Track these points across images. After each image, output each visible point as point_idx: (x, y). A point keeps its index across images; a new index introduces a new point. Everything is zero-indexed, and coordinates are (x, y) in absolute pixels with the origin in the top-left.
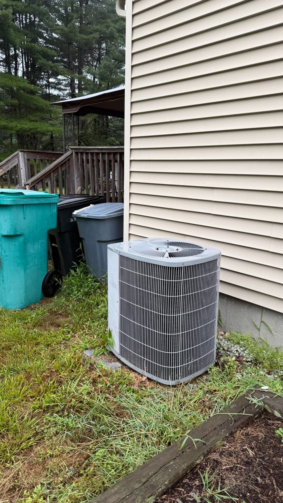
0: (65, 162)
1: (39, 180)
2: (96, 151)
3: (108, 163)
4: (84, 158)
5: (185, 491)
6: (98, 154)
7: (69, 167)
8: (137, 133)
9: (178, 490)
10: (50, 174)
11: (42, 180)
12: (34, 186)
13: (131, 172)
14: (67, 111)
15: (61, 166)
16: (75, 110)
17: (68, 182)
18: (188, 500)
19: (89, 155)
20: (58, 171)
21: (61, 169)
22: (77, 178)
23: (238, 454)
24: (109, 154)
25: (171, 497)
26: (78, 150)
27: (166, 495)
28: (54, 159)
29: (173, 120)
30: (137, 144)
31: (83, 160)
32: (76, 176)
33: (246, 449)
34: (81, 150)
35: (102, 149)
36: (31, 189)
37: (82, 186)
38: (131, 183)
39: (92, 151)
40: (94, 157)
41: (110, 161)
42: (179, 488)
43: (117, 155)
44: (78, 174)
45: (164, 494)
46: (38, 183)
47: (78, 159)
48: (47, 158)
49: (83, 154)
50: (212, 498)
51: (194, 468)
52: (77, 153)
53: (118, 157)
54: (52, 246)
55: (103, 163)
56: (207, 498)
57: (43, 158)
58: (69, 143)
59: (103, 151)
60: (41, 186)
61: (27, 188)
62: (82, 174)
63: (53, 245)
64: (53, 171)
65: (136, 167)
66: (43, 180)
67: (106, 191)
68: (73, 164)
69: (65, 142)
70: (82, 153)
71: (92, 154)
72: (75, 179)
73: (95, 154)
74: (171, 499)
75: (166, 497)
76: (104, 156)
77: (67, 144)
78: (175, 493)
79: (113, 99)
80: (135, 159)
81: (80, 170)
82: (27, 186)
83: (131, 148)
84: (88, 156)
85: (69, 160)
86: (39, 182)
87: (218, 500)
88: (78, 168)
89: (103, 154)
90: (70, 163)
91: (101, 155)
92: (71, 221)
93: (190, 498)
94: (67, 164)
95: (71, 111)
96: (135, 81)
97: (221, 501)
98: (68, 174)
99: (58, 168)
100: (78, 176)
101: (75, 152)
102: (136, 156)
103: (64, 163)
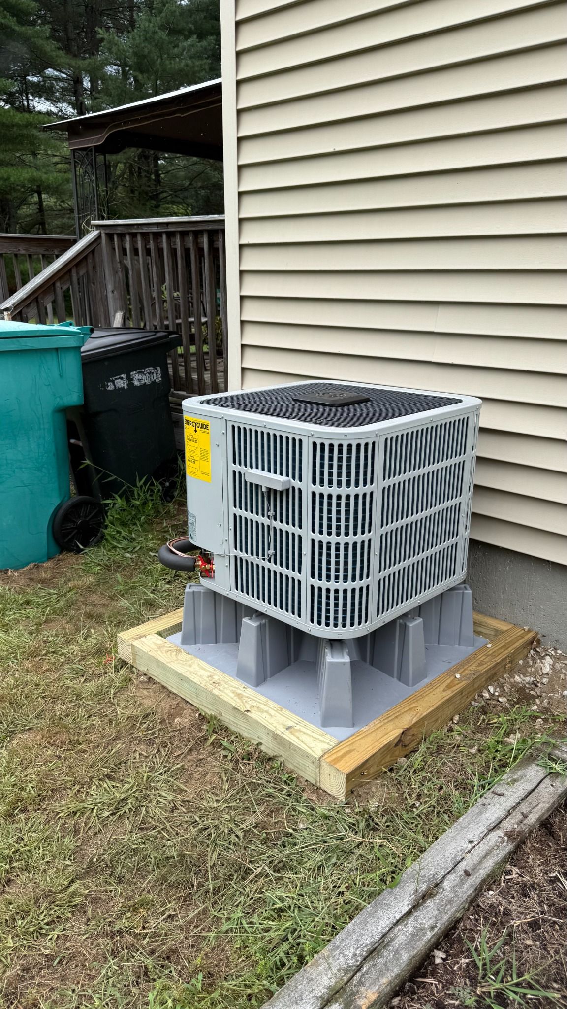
0: (86, 258)
1: (32, 298)
2: (155, 229)
3: (181, 255)
4: (128, 246)
5: (441, 985)
6: (157, 235)
7: (94, 268)
8: (254, 181)
9: (423, 983)
10: (54, 284)
11: (37, 298)
12: (20, 313)
13: (242, 273)
14: (80, 143)
15: (77, 265)
16: (97, 140)
17: (93, 301)
18: (450, 1004)
19: (139, 238)
20: (71, 276)
21: (78, 273)
22: (113, 292)
23: (542, 891)
24: (184, 234)
25: (413, 999)
26: (114, 228)
27: (399, 998)
28: (56, 252)
29: (338, 149)
30: (254, 208)
31: (125, 250)
32: (110, 287)
33: (556, 878)
34: (119, 228)
35: (168, 224)
36: (14, 319)
37: (126, 310)
38: (242, 298)
39: (145, 230)
40: (149, 242)
41: (187, 251)
42: (425, 977)
43: (203, 237)
44: (115, 282)
45: (396, 994)
46: (28, 306)
47: (114, 249)
48: (42, 251)
49: (125, 237)
50: (501, 998)
51: (451, 930)
52: (110, 236)
53: (205, 240)
54: (69, 443)
55: (170, 256)
56: (490, 997)
57: (32, 250)
58: (87, 215)
59: (171, 229)
60: (36, 311)
61: (6, 317)
62: (125, 280)
63: (72, 441)
64: (60, 278)
65: (254, 261)
66: (39, 299)
67: (180, 318)
68: (102, 261)
69: (79, 214)
70: (121, 236)
71: (145, 235)
72: (110, 295)
73: (151, 237)
74: (412, 1006)
75: (400, 1000)
76: (172, 239)
77: (85, 217)
78: (418, 989)
79: (182, 111)
80: (251, 242)
81: (120, 274)
82: (5, 313)
83: (242, 216)
84: (136, 242)
85: (93, 251)
86: (30, 303)
87: (514, 1000)
88: (114, 269)
89: (170, 235)
90: (97, 260)
91: (164, 237)
92: (109, 388)
93: (453, 999)
94: (90, 261)
95: (88, 142)
96: (246, 60)
97: (522, 1002)
98: (94, 284)
99: (70, 271)
100: (115, 287)
101: (106, 234)
102: (255, 235)
103: (83, 258)
